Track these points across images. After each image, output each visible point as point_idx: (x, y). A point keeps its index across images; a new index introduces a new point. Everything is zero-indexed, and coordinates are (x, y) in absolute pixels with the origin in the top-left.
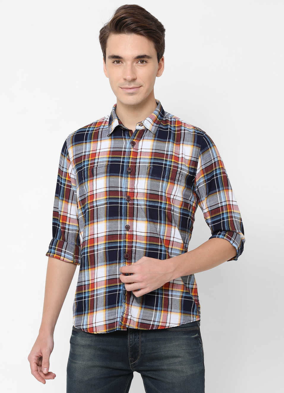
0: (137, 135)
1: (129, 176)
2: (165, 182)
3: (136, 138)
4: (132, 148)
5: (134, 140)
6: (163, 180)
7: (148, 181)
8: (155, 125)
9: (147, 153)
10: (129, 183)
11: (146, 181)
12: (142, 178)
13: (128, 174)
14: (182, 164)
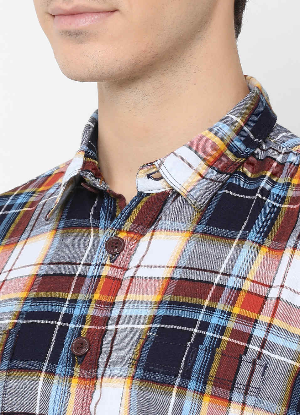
0: (135, 213)
1: (77, 370)
2: (189, 394)
3: (128, 225)
4: (108, 262)
5: (122, 235)
6: (183, 387)
7: (131, 388)
8: (213, 174)
9: (152, 282)
10: (72, 399)
11: (127, 391)
12: (115, 380)
13: (73, 365)
14: (270, 325)
